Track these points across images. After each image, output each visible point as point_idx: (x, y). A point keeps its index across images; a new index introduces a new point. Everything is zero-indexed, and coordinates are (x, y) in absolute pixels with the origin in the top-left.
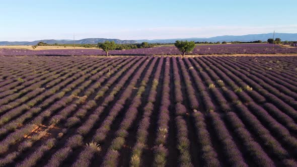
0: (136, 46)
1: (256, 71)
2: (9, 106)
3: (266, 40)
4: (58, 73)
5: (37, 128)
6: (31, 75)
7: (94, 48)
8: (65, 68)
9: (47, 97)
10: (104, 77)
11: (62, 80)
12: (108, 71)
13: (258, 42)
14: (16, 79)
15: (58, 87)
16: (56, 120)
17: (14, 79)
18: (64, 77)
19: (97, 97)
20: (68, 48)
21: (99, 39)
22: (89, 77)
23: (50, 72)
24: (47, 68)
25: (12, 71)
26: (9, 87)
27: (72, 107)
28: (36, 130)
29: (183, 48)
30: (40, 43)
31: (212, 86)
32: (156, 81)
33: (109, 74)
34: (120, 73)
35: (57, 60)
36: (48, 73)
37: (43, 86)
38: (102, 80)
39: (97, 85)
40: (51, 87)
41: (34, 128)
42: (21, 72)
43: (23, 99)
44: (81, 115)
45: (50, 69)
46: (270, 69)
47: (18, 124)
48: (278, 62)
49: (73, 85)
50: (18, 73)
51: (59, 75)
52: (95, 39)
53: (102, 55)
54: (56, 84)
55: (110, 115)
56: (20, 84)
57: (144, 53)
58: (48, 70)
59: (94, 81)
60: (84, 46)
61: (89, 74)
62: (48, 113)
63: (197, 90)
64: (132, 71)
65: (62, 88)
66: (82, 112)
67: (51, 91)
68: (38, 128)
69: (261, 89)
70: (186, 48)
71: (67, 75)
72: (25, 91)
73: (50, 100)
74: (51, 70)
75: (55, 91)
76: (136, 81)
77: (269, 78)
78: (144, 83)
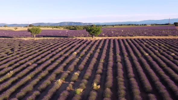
3: (173, 23)
21: (70, 22)
52: (68, 22)
70: (94, 32)
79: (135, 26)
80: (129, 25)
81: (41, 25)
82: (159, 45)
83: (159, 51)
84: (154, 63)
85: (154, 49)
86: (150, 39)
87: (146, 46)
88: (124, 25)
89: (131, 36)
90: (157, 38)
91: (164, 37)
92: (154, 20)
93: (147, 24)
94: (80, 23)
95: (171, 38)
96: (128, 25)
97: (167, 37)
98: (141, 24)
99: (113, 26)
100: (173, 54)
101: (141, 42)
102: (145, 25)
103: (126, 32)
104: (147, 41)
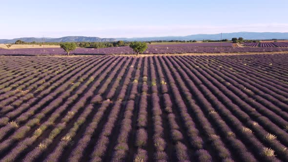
0: (112, 44)
3: (231, 40)
8: (22, 67)
10: (51, 75)
11: (14, 78)
13: (225, 40)
18: (16, 75)
19: (36, 91)
21: (78, 37)
24: (6, 67)
29: (136, 48)
30: (18, 42)
35: (20, 60)
49: (21, 82)
51: (13, 73)
52: (75, 37)
58: (6, 69)
61: (40, 73)
65: (11, 84)
70: (139, 49)
71: (20, 74)
74: (8, 69)
75: (4, 86)
76: (77, 78)
79: (180, 43)
80: (172, 41)
81: (36, 42)
82: (209, 61)
83: (209, 65)
84: (204, 72)
85: (204, 63)
86: (201, 56)
87: (197, 61)
88: (164, 41)
89: (179, 53)
90: (208, 55)
91: (215, 55)
92: (206, 35)
93: (196, 40)
94: (95, 38)
95: (222, 55)
96: (170, 42)
97: (219, 55)
98: (189, 40)
99: (150, 43)
100: (220, 66)
101: (191, 58)
102: (194, 41)
103: (173, 49)
104: (197, 58)
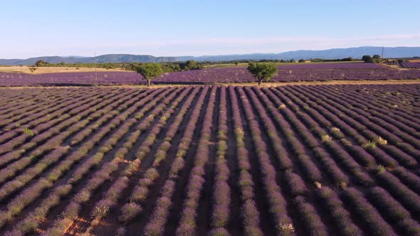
0: (178, 66)
1: (377, 111)
2: (18, 183)
3: (361, 57)
4: (83, 118)
5: (70, 225)
6: (43, 123)
7: (118, 70)
8: (93, 109)
9: (77, 164)
10: (159, 125)
11: (94, 131)
12: (161, 114)
13: (349, 59)
14: (20, 130)
15: (90, 144)
16: (102, 210)
17: (17, 130)
18: (95, 126)
19: (157, 161)
20: (82, 70)
22: (134, 125)
23: (72, 115)
24: (65, 109)
25: (11, 114)
26: (10, 144)
27: (122, 182)
28: (70, 229)
30: (39, 62)
31: (327, 138)
32: (240, 131)
33: (164, 118)
34: (180, 117)
35: (77, 94)
36: (68, 118)
37: (65, 142)
38: (156, 130)
39: (151, 139)
40: (79, 144)
41: (67, 225)
42: (25, 116)
43: (39, 168)
44: (140, 197)
45: (70, 110)
46: (396, 106)
47: (38, 218)
48: (398, 94)
49: (113, 140)
50: (22, 118)
51: (86, 121)
53: (140, 84)
54: (86, 139)
55: (189, 198)
56: (28, 140)
57: (200, 80)
58: (66, 112)
59: (145, 133)
60: (104, 67)
61: (134, 120)
62: (85, 195)
63: (308, 147)
64: (197, 112)
65: (97, 145)
66: (141, 193)
67: (81, 152)
68: (74, 225)
69: (400, 143)
71: (99, 122)
72: (38, 151)
73: (83, 169)
75: (86, 151)
76: (210, 131)
77: (402, 122)
78: (222, 134)
94: (147, 57)
